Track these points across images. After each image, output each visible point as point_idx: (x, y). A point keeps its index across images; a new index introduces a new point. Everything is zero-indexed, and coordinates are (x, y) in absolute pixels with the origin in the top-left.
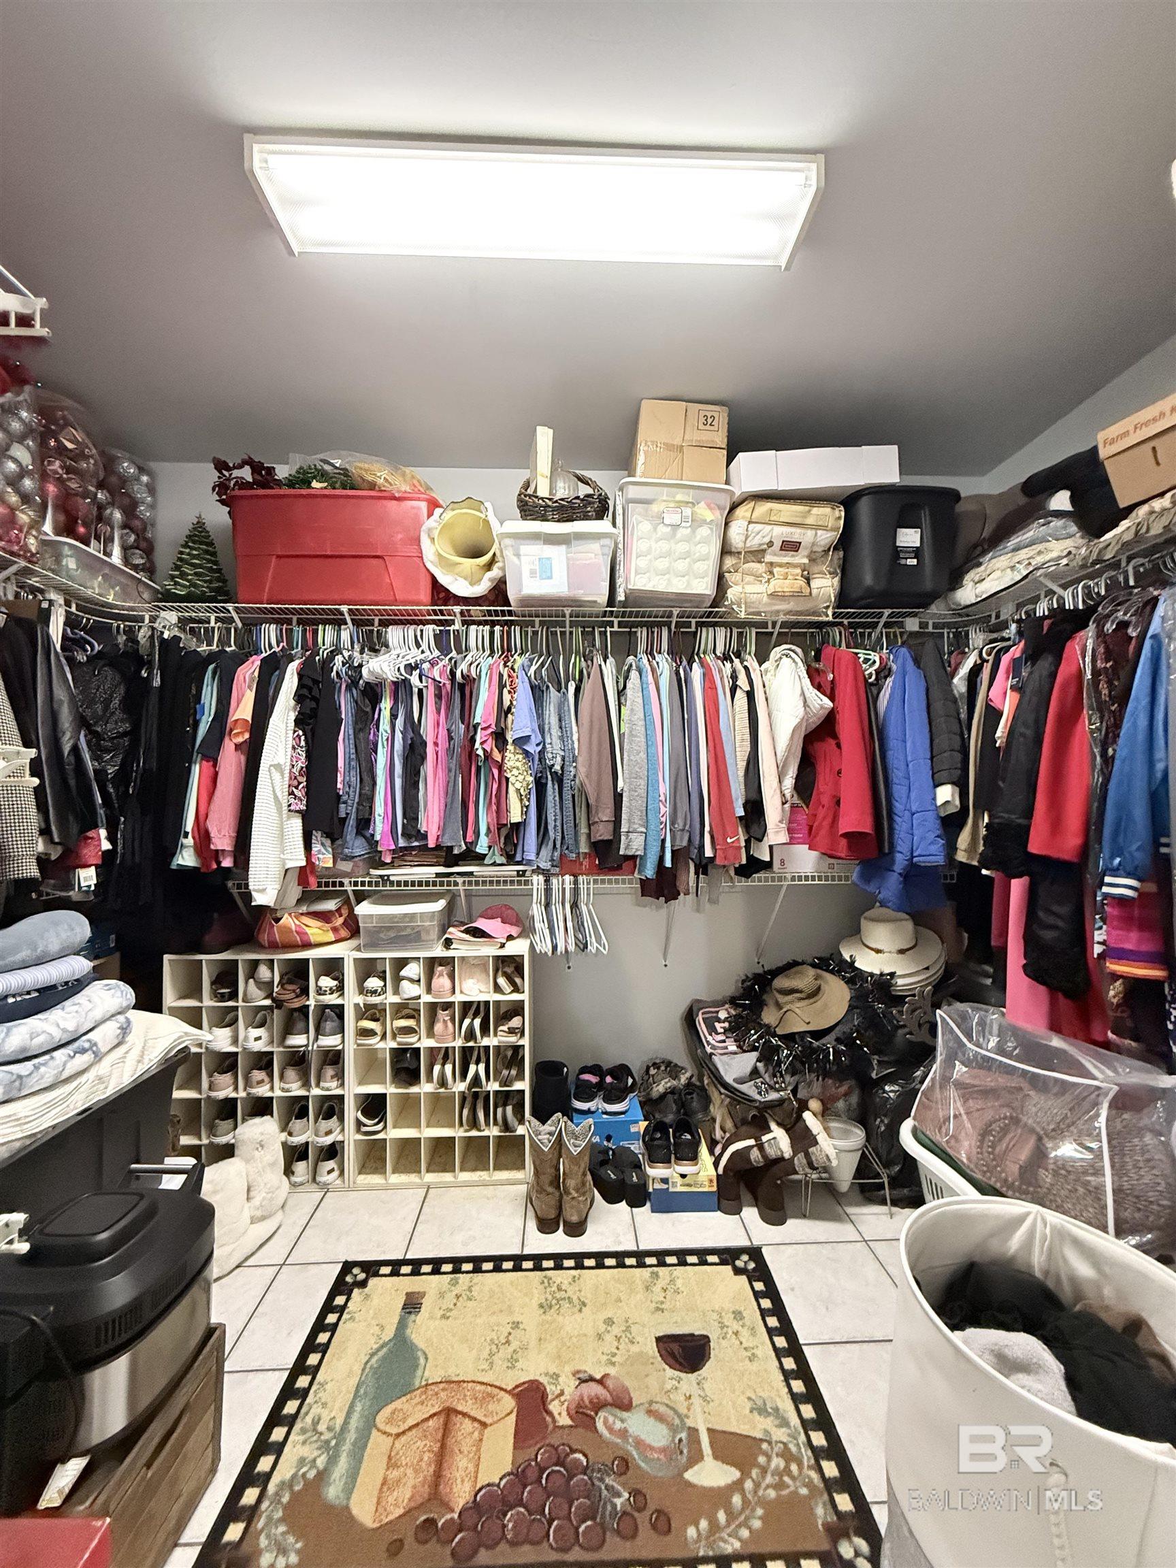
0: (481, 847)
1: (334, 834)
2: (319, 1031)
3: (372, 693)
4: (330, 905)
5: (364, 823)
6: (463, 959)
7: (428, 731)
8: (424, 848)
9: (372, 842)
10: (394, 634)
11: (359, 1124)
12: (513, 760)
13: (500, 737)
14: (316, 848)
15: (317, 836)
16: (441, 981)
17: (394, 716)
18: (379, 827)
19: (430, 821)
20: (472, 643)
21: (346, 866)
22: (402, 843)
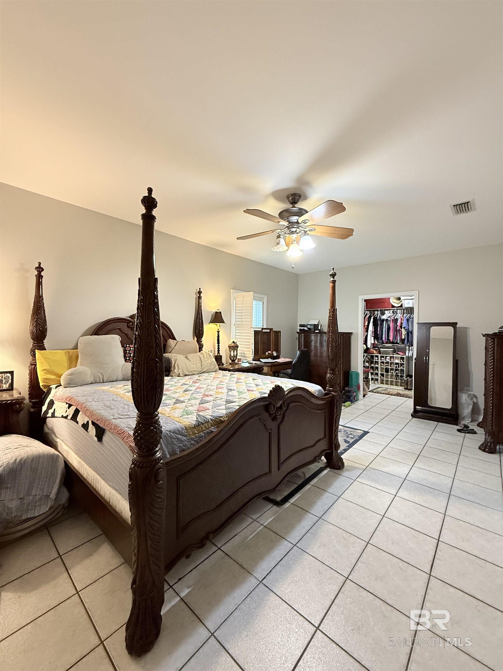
0: (398, 342)
1: (378, 339)
2: (375, 364)
3: (383, 320)
4: (377, 349)
5: (382, 338)
6: (396, 357)
7: (391, 326)
8: (390, 342)
9: (383, 341)
10: (386, 312)
11: (380, 377)
12: (403, 330)
13: (401, 327)
14: (375, 341)
15: (375, 339)
16: (392, 360)
17: (386, 324)
18: (384, 339)
19: (391, 338)
20: (398, 312)
21: (379, 344)
22: (387, 341)
